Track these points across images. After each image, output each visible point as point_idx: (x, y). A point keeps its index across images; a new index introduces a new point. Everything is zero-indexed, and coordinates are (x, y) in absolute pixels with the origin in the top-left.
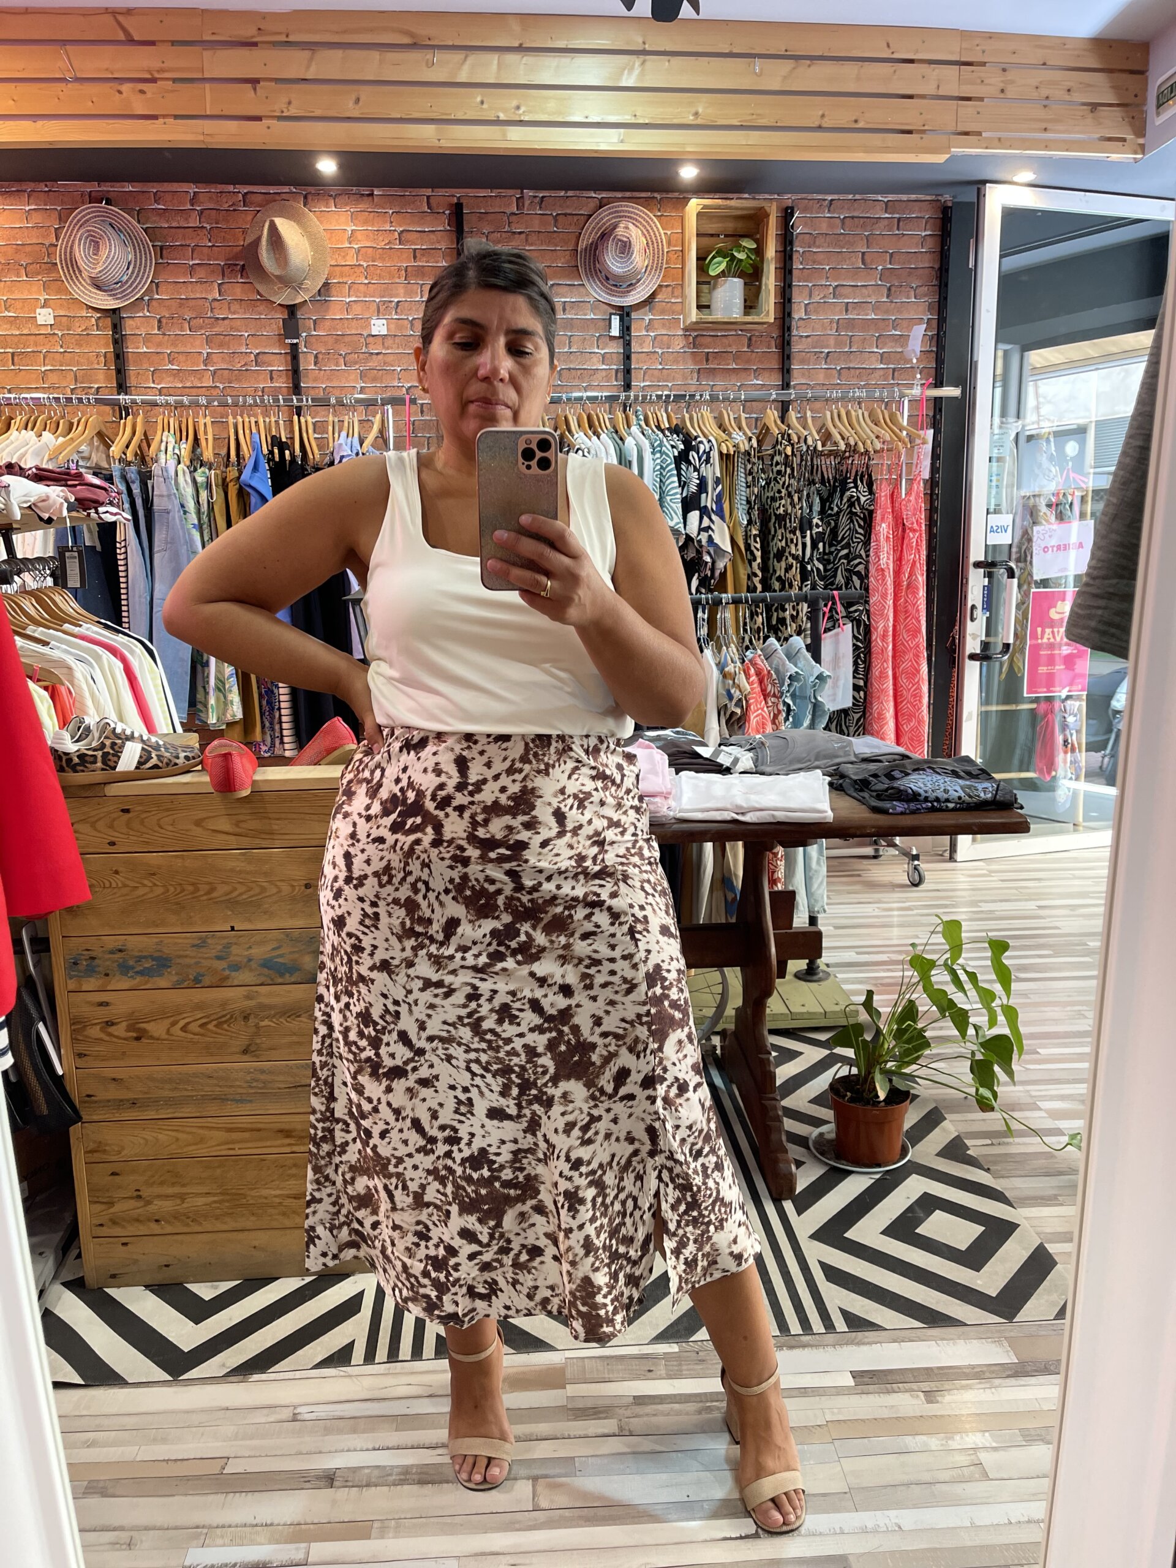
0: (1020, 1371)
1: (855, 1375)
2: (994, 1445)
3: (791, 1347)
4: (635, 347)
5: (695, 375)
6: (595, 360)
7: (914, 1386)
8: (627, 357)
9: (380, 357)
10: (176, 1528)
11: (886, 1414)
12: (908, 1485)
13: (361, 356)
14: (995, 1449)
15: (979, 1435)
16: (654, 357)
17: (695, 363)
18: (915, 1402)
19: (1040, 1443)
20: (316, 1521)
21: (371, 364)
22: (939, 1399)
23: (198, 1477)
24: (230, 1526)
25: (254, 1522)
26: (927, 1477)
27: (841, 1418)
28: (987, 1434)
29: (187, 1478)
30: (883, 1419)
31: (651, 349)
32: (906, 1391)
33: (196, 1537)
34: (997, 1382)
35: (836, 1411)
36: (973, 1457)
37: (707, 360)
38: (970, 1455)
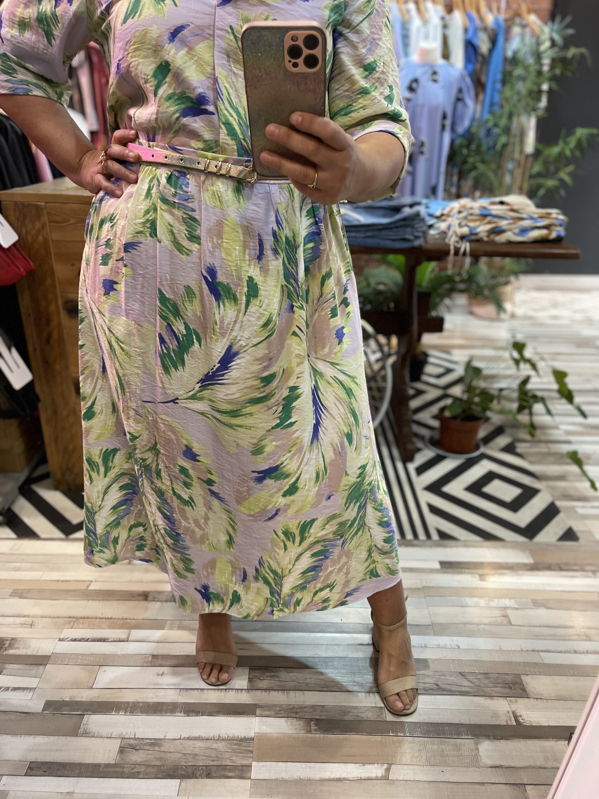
0: (534, 567)
1: (441, 563)
2: (516, 606)
7: (474, 571)
10: (58, 617)
11: (457, 585)
12: (465, 624)
14: (517, 609)
15: (508, 600)
18: (473, 580)
19: (543, 608)
20: (135, 618)
22: (487, 579)
23: (74, 591)
24: (88, 618)
25: (102, 616)
26: (476, 620)
28: (512, 600)
29: (68, 591)
30: (454, 588)
32: (469, 573)
33: (69, 623)
34: (521, 572)
35: (428, 581)
36: (503, 612)
38: (502, 611)
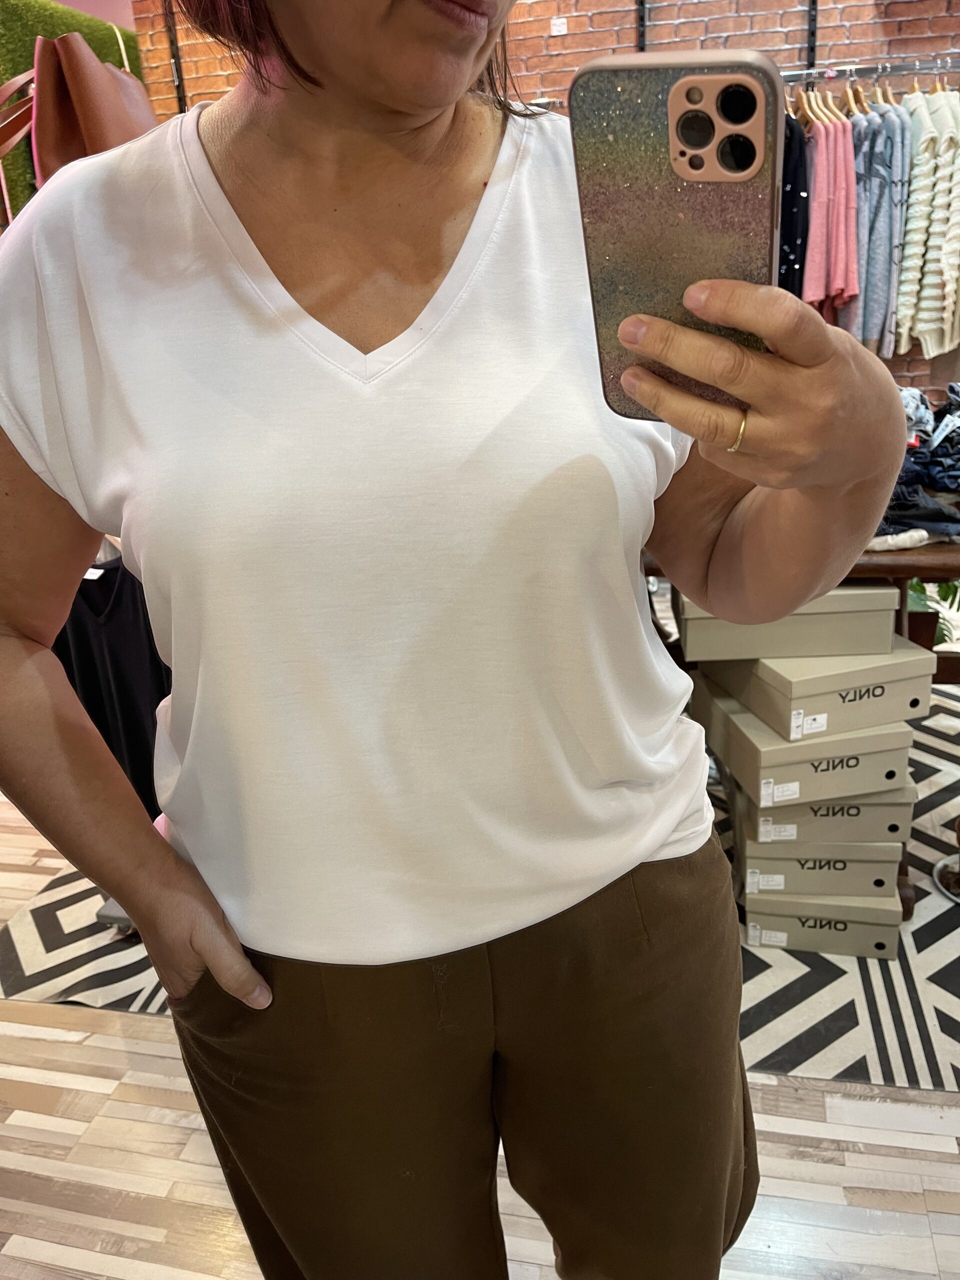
3: (896, 1100)
4: (821, 22)
5: (886, 48)
6: (777, 40)
8: (812, 34)
9: (560, 58)
13: (542, 59)
16: (840, 31)
17: (887, 34)
21: (551, 67)
27: (939, 1188)
31: (838, 23)
35: (935, 1179)
37: (900, 30)
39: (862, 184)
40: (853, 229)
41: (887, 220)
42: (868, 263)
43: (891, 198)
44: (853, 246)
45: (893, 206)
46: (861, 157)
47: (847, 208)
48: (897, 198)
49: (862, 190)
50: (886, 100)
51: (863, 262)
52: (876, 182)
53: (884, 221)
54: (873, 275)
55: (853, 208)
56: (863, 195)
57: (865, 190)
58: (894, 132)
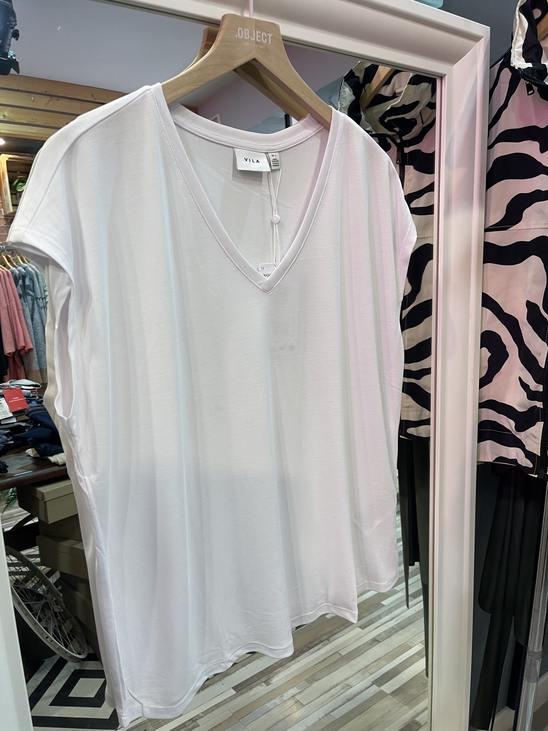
0: (295, 656)
1: (234, 688)
2: (299, 691)
7: (259, 681)
11: (254, 698)
12: (276, 724)
14: (300, 692)
15: (292, 689)
18: (262, 688)
19: (315, 682)
22: (271, 682)
26: (281, 717)
27: (237, 709)
28: (295, 688)
30: (254, 701)
32: (257, 685)
35: (234, 707)
36: (295, 700)
38: (293, 699)
39: (22, 298)
40: (23, 319)
41: (39, 315)
42: (34, 334)
43: (38, 305)
44: (25, 327)
45: (40, 309)
46: (19, 287)
47: (18, 309)
48: (41, 305)
49: (23, 301)
50: (24, 262)
51: (32, 333)
52: (29, 298)
53: (37, 315)
54: (37, 339)
55: (21, 309)
56: (24, 304)
57: (25, 301)
58: (33, 276)
